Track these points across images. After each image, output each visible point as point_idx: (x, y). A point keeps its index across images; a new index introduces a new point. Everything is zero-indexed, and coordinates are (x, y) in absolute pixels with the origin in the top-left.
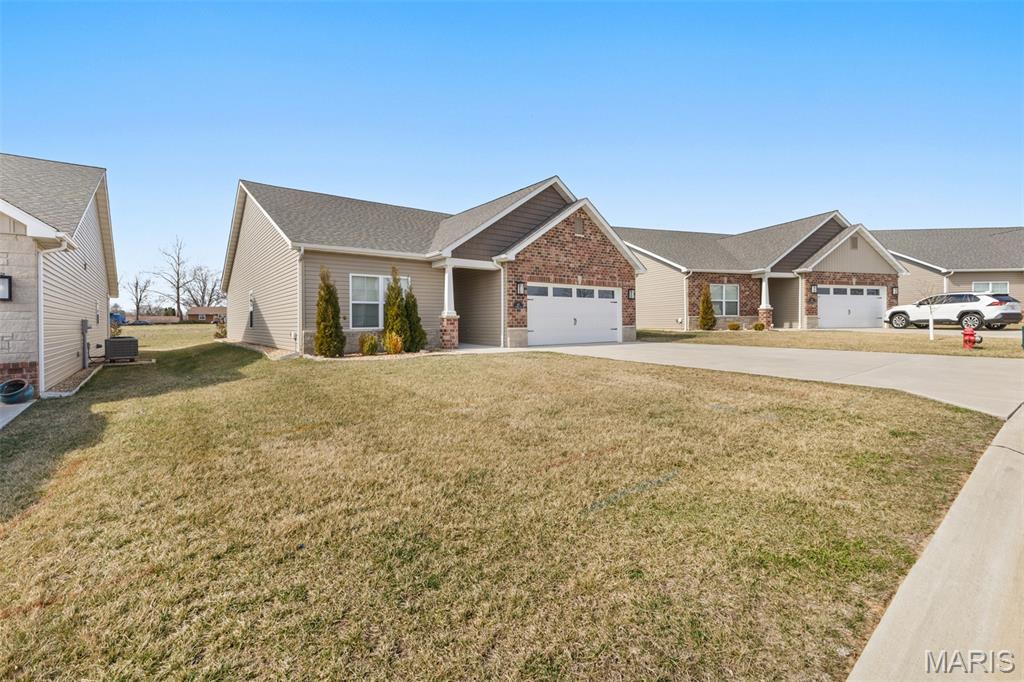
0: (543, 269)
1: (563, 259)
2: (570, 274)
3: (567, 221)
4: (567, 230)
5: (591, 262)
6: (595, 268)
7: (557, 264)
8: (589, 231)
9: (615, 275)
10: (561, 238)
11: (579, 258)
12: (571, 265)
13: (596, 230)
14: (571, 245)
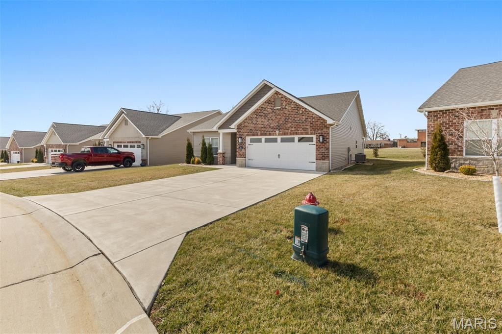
0: (254, 130)
1: (266, 123)
2: (271, 130)
3: (268, 102)
4: (269, 107)
5: (286, 121)
6: (289, 125)
7: (262, 126)
8: (284, 104)
9: (308, 127)
10: (265, 112)
11: (277, 120)
12: (271, 125)
13: (290, 102)
14: (271, 114)
